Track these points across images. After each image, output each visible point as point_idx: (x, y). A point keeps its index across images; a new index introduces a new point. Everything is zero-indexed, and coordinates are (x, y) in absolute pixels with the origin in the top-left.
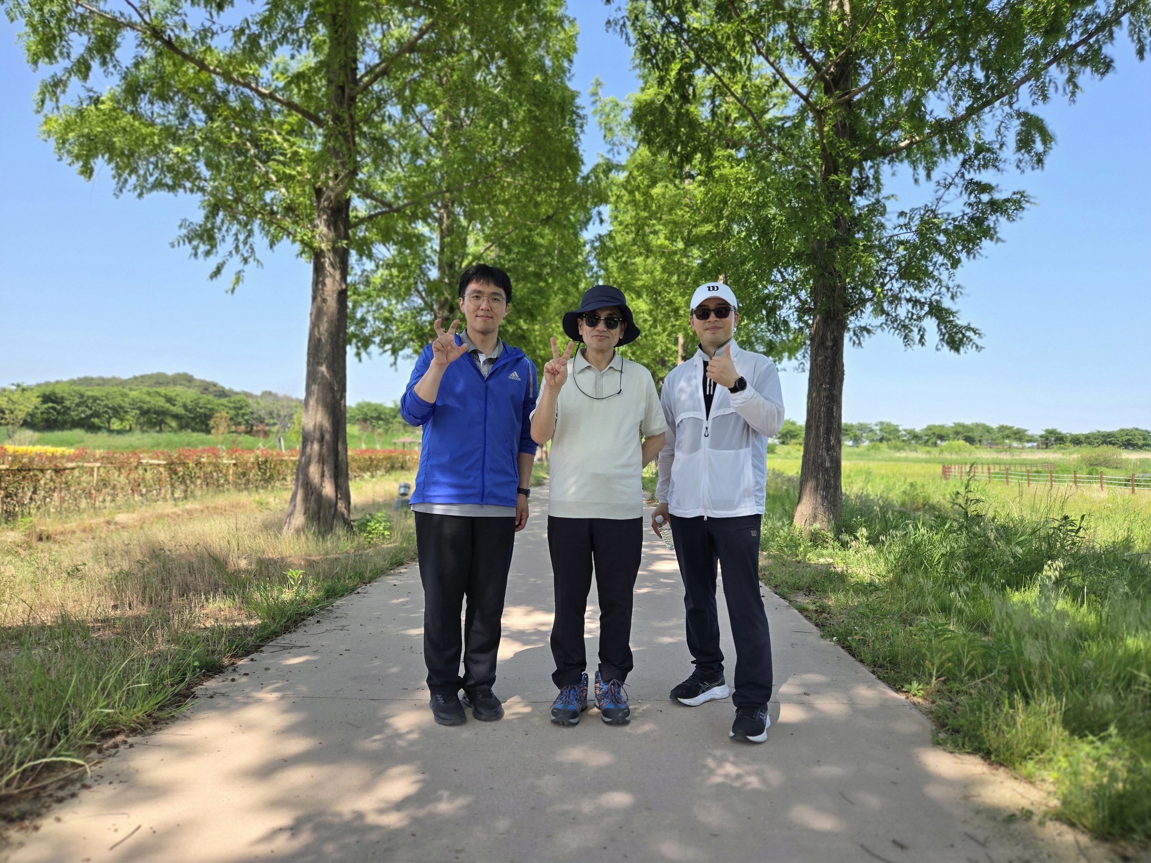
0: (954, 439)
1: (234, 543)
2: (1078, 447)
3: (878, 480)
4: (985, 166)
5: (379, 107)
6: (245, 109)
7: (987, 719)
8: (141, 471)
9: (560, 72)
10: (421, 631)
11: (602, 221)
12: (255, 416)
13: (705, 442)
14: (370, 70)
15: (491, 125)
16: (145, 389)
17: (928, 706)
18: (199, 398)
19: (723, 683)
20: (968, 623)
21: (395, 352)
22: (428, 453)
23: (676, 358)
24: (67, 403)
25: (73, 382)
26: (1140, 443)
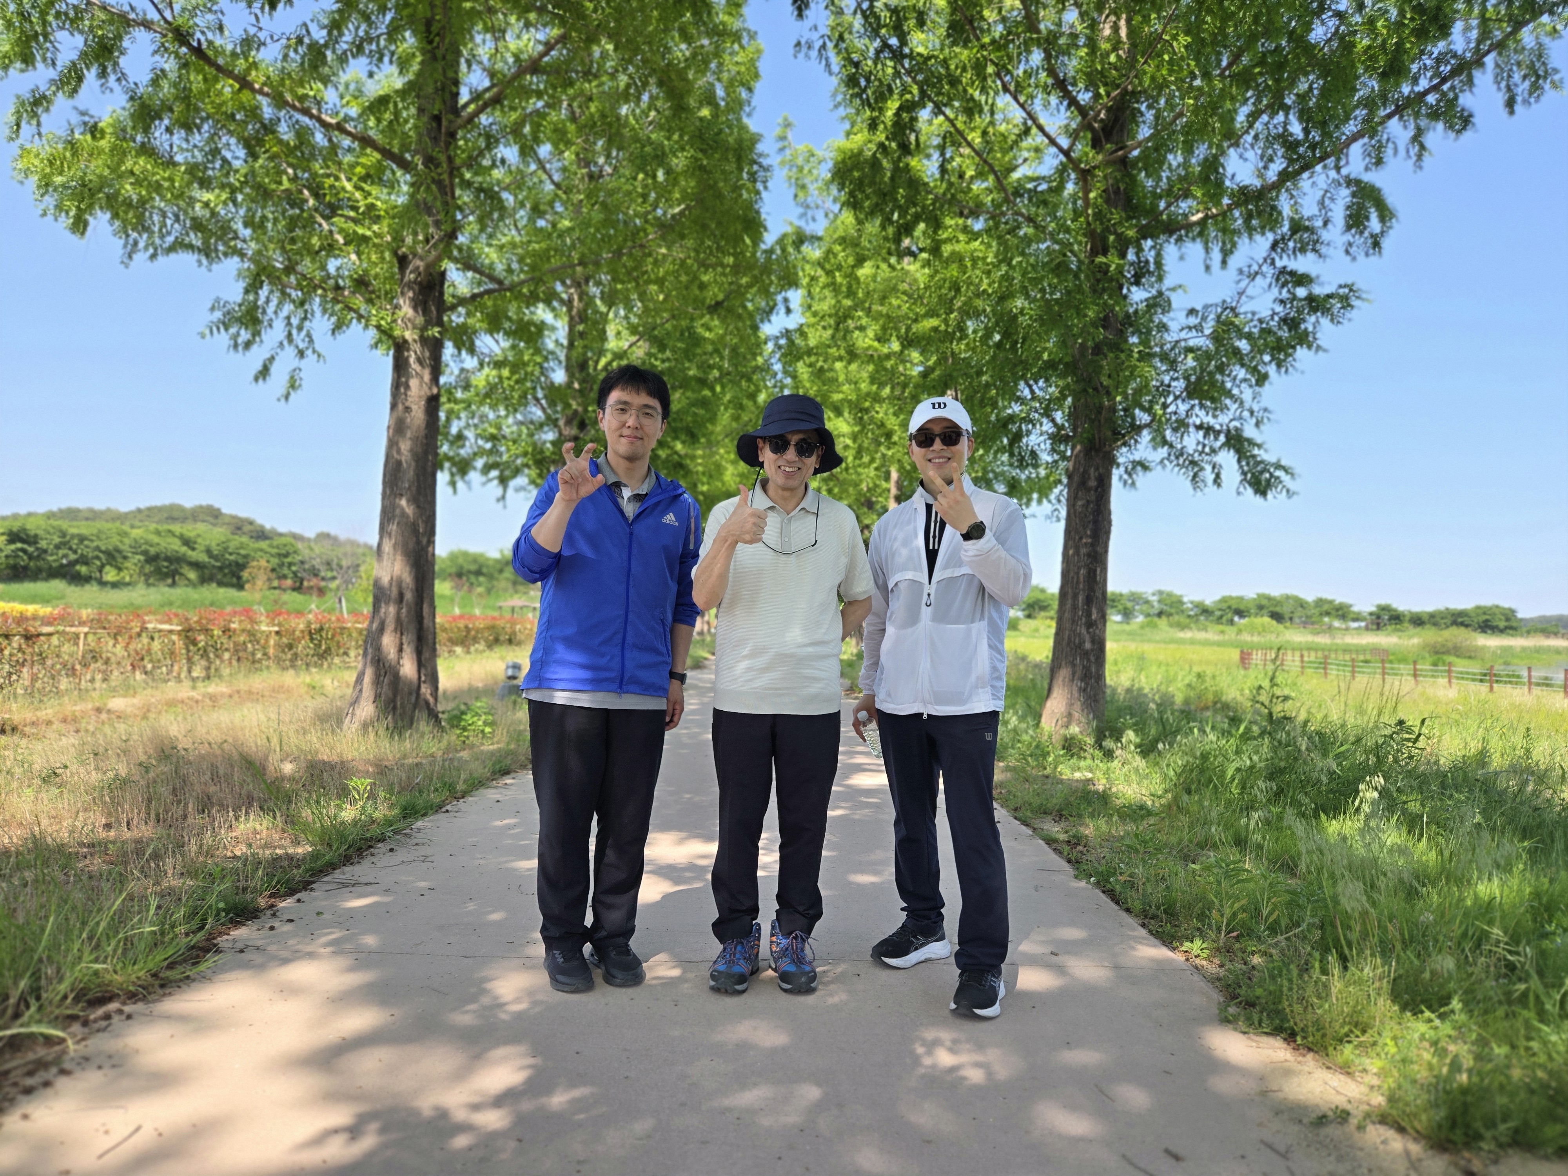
0: (1256, 615)
1: (275, 741)
2: (1419, 629)
3: (1154, 669)
4: (1303, 250)
5: (489, 147)
6: (302, 143)
7: (1290, 989)
8: (145, 640)
9: (736, 105)
10: (534, 863)
11: (788, 311)
12: (307, 566)
13: (926, 613)
14: (476, 96)
15: (641, 176)
16: (153, 526)
17: (1214, 971)
18: (228, 541)
19: (942, 938)
20: (1270, 861)
21: (503, 481)
22: (549, 621)
23: (887, 499)
24: (43, 544)
25: (50, 515)
26: (1502, 624)
